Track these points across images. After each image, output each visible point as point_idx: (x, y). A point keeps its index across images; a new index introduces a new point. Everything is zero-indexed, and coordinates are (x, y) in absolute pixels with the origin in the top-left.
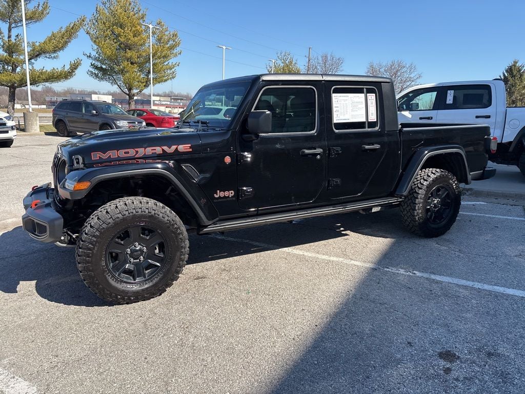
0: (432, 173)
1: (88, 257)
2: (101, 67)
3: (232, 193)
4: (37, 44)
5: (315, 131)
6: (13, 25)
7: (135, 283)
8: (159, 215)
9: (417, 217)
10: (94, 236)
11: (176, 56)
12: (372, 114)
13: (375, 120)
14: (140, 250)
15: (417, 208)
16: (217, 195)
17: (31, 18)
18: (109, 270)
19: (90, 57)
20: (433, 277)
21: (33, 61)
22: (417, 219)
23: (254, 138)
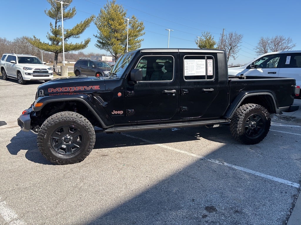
0: (250, 106)
1: (42, 140)
2: (103, 42)
3: (122, 112)
4: (69, 30)
5: (172, 80)
6: (58, 21)
7: (66, 155)
8: (78, 121)
9: (238, 132)
10: (44, 130)
11: (142, 35)
12: (210, 71)
13: (212, 75)
14: (69, 139)
15: (238, 126)
16: (113, 112)
17: (66, 17)
18: (52, 147)
19: (96, 37)
20: (233, 166)
21: (67, 39)
22: (238, 133)
23: (134, 83)
